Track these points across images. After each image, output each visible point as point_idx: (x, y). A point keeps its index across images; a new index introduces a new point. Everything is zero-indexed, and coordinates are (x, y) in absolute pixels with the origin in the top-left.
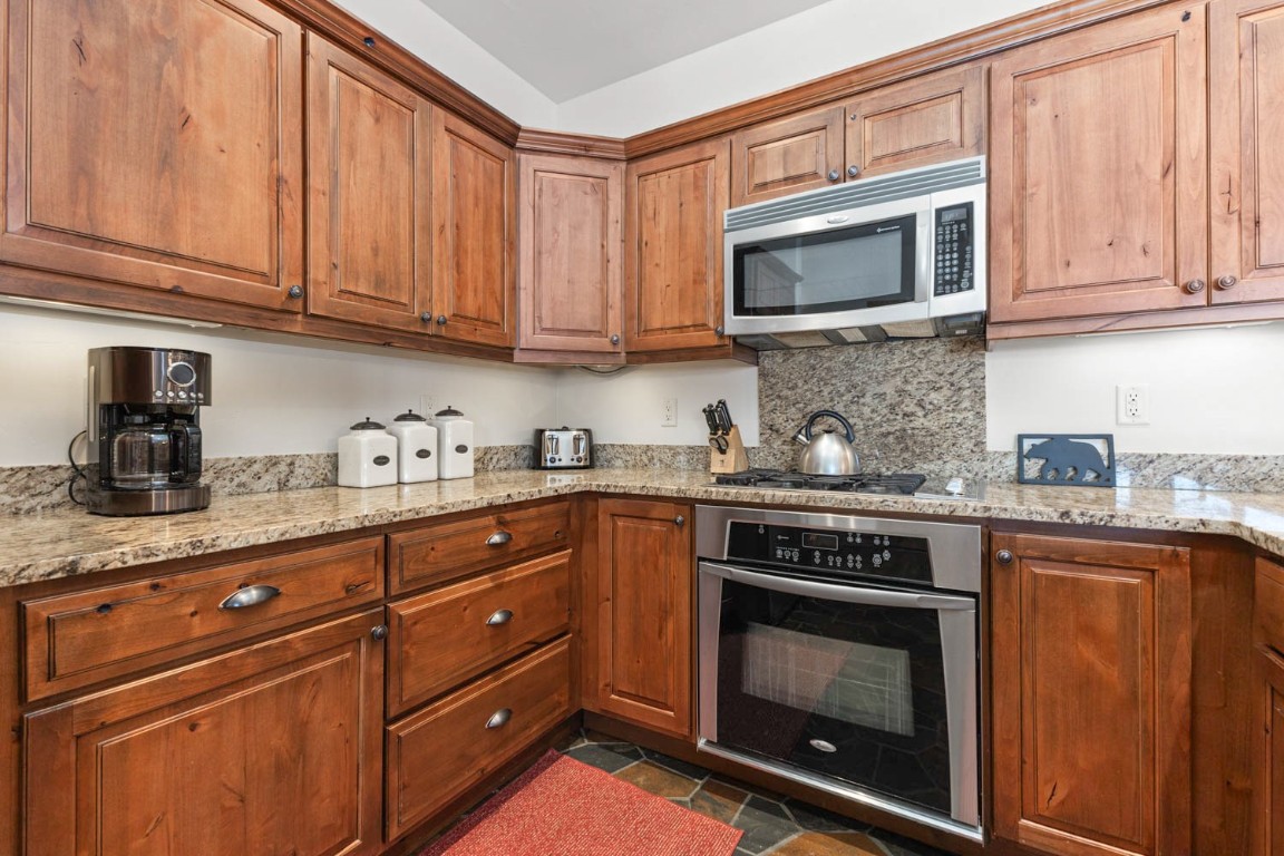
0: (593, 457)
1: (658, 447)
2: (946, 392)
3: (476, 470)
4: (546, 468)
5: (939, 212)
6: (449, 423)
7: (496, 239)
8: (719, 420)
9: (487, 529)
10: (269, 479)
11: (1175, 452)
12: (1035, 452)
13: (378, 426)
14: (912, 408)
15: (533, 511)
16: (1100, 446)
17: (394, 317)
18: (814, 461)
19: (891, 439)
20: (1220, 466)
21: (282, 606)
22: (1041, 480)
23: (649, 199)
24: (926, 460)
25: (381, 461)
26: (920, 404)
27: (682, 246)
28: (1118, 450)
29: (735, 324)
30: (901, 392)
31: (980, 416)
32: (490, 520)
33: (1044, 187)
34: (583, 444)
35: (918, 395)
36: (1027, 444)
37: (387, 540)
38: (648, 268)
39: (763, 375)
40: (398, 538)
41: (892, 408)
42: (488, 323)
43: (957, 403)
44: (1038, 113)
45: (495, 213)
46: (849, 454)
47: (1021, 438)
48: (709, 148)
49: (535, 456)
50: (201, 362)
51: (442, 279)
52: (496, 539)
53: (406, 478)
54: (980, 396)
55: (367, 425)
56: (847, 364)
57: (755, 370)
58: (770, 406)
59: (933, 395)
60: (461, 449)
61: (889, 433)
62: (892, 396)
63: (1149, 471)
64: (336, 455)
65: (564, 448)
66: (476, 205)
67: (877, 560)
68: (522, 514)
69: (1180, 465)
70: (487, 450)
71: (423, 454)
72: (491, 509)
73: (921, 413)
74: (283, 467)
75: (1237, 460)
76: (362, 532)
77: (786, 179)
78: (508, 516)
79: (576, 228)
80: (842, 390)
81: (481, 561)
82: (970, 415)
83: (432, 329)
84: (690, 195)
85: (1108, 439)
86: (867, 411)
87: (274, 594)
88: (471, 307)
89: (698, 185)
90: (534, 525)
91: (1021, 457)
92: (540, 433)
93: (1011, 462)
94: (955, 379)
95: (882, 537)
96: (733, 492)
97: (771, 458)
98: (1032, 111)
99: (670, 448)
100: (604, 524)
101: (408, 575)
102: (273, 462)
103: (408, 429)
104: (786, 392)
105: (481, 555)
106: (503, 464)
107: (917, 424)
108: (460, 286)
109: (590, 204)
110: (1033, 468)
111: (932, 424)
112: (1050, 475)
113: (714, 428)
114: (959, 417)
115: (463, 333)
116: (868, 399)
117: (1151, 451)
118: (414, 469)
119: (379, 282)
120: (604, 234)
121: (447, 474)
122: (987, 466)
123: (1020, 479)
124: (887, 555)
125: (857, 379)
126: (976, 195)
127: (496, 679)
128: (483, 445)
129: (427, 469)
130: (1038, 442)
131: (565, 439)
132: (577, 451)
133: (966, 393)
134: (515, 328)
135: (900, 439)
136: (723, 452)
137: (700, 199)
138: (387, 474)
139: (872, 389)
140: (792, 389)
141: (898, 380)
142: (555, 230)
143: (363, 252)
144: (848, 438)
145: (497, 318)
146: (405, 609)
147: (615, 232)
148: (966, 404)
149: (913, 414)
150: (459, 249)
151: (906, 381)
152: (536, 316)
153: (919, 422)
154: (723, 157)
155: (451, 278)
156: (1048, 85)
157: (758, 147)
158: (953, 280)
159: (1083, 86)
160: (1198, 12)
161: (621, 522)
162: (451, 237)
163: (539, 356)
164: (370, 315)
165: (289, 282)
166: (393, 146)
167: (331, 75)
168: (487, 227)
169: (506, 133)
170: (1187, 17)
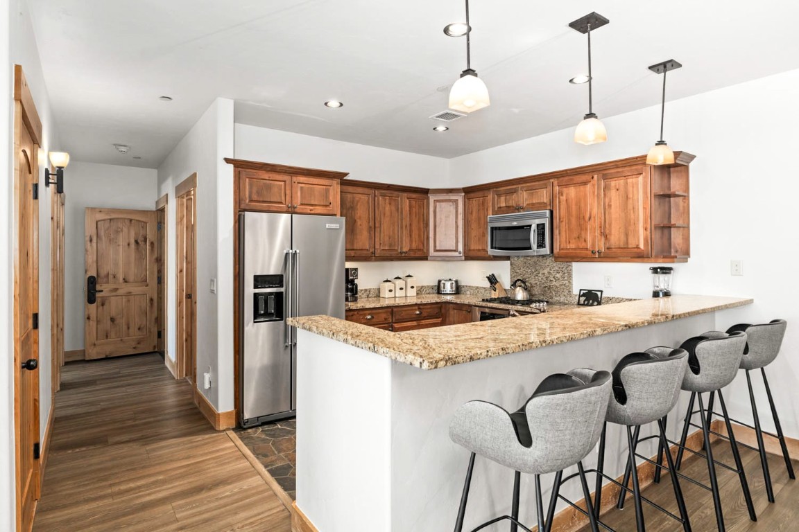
0: (458, 290)
1: (481, 287)
2: (561, 274)
3: (417, 294)
4: (441, 294)
5: (537, 225)
6: (409, 280)
7: (422, 225)
8: (493, 280)
9: (415, 310)
10: (365, 295)
11: (616, 297)
12: (583, 295)
13: (390, 281)
14: (552, 279)
15: (429, 306)
16: (599, 294)
17: (394, 254)
18: (515, 294)
21: (374, 320)
22: (584, 305)
23: (470, 206)
24: (556, 296)
25: (391, 291)
26: (554, 277)
27: (479, 223)
28: (604, 295)
29: (491, 252)
30: (549, 273)
31: (570, 282)
32: (416, 308)
33: (565, 219)
34: (454, 285)
35: (554, 274)
36: (582, 292)
37: (392, 310)
38: (470, 230)
39: (511, 264)
40: (395, 310)
41: (547, 278)
42: (420, 250)
43: (564, 278)
44: (564, 198)
45: (422, 217)
46: (525, 293)
47: (581, 290)
48: (486, 193)
49: (438, 289)
50: (356, 269)
51: (406, 240)
52: (418, 312)
53: (397, 295)
54: (570, 276)
55: (387, 281)
56: (535, 262)
57: (509, 262)
58: (513, 275)
59: (558, 275)
60: (412, 287)
61: (546, 287)
62: (547, 275)
64: (379, 289)
65: (448, 288)
66: (416, 216)
68: (426, 307)
70: (422, 287)
71: (401, 289)
72: (416, 304)
73: (554, 281)
74: (368, 292)
76: (388, 307)
77: (506, 206)
78: (421, 307)
79: (447, 217)
81: (414, 318)
82: (567, 282)
83: (403, 255)
84: (481, 207)
85: (602, 292)
86: (540, 278)
87: (373, 317)
88: (414, 246)
89: (483, 204)
90: (429, 310)
91: (580, 296)
92: (440, 281)
93: (577, 298)
94: (563, 270)
96: (484, 304)
99: (484, 288)
100: (452, 312)
101: (397, 318)
102: (366, 290)
103: (398, 282)
104: (518, 271)
105: (414, 316)
106: (428, 292)
108: (411, 241)
109: (452, 209)
110: (582, 299)
111: (557, 284)
112: (586, 302)
113: (491, 283)
114: (564, 282)
115: (412, 254)
116: (540, 275)
117: (611, 296)
118: (399, 293)
119: (390, 245)
120: (457, 218)
121: (408, 295)
122: (571, 299)
123: (579, 304)
125: (537, 268)
126: (547, 222)
128: (421, 285)
129: (402, 293)
130: (585, 292)
131: (448, 284)
132: (451, 288)
133: (566, 274)
134: (428, 250)
135: (549, 289)
136: (495, 291)
137: (484, 209)
138: (392, 294)
139: (541, 272)
140: (519, 269)
141: (548, 269)
142: (441, 219)
143: (387, 239)
144: (526, 289)
145: (422, 248)
146: (396, 325)
147: (460, 217)
148: (566, 278)
149: (552, 281)
150: (411, 231)
151: (550, 270)
152: (435, 246)
153: (554, 283)
154: (490, 197)
155: (408, 240)
156: (565, 190)
157: (499, 195)
158: (541, 245)
159: (572, 192)
160: (596, 177)
161: (455, 311)
162: (408, 228)
163: (435, 259)
164: (388, 254)
165: (372, 250)
166: (393, 208)
167: (380, 198)
168: (419, 222)
169: (425, 192)
170: (593, 178)
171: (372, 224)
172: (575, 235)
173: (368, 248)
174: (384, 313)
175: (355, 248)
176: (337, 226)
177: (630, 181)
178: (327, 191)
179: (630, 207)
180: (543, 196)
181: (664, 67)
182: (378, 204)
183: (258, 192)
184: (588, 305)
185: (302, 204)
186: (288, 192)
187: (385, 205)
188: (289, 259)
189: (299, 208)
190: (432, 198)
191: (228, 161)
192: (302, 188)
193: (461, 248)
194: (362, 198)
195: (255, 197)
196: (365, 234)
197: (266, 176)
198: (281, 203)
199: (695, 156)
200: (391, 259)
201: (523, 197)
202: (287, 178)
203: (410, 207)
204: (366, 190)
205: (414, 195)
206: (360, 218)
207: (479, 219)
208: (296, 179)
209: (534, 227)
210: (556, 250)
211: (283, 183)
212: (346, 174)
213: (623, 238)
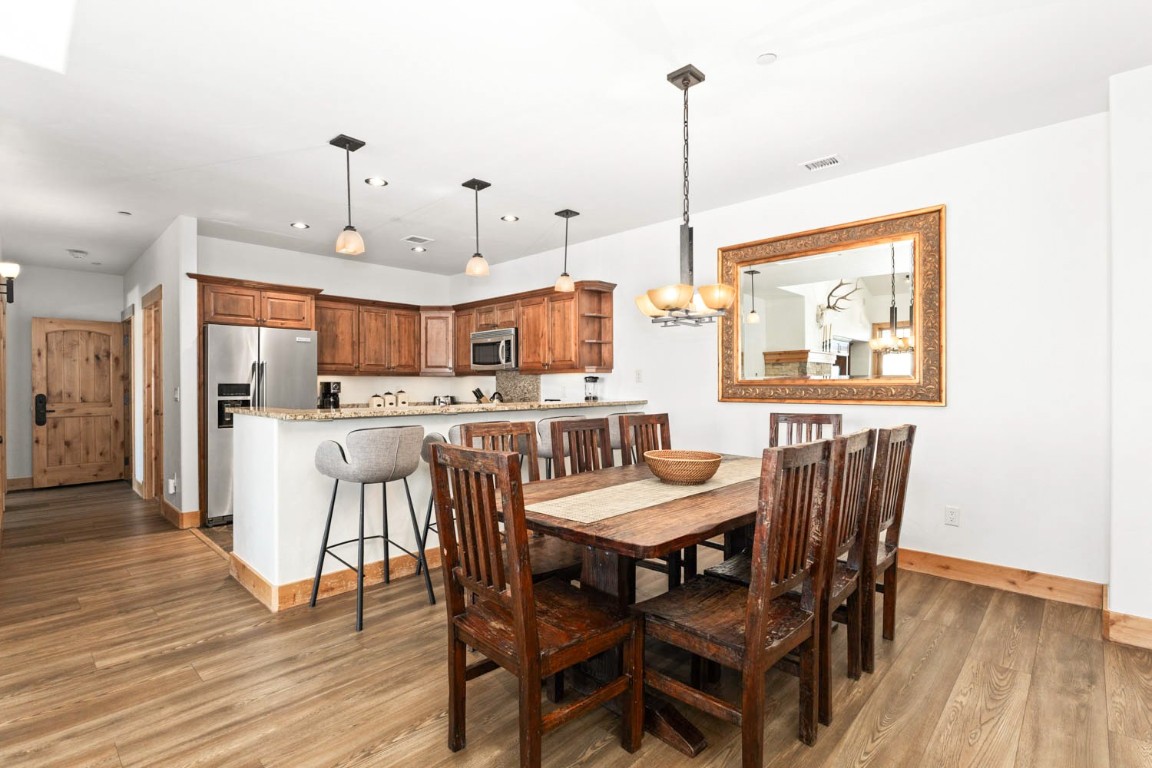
2: (532, 386)
5: (506, 341)
6: (400, 396)
7: (413, 341)
8: (478, 394)
13: (379, 396)
14: (526, 391)
17: (380, 369)
23: (459, 324)
25: (379, 405)
29: (474, 367)
30: (524, 386)
31: (539, 394)
33: (526, 336)
39: (496, 379)
41: (522, 391)
42: (409, 366)
43: (534, 390)
44: (525, 317)
45: (412, 333)
48: (470, 311)
50: (339, 384)
51: (394, 356)
54: (538, 388)
55: (376, 396)
57: (494, 378)
58: (498, 389)
59: (530, 387)
60: (404, 403)
62: (522, 388)
64: (368, 404)
66: (405, 332)
71: (391, 404)
74: (356, 406)
77: (485, 324)
79: (438, 334)
80: (513, 385)
82: (537, 393)
83: (391, 370)
84: (467, 324)
85: (559, 401)
86: (517, 392)
88: (403, 362)
89: (468, 321)
92: (435, 398)
94: (534, 382)
103: (388, 397)
108: (400, 357)
109: (443, 326)
113: (477, 397)
114: (534, 394)
115: (402, 370)
116: (517, 388)
119: (377, 360)
120: (447, 334)
126: (511, 338)
133: (536, 386)
134: (419, 367)
137: (469, 326)
139: (519, 385)
140: (503, 384)
141: (523, 383)
142: (432, 335)
143: (372, 354)
145: (411, 363)
147: (450, 334)
148: (536, 390)
150: (400, 346)
151: (526, 383)
152: (426, 362)
153: (527, 395)
154: (474, 314)
155: (397, 355)
156: (526, 311)
157: (481, 314)
158: (508, 359)
159: (530, 311)
160: (546, 299)
162: (397, 344)
163: (426, 375)
164: (374, 369)
165: (356, 365)
166: (380, 325)
167: (365, 314)
168: (409, 338)
169: (417, 309)
171: (355, 339)
172: (533, 350)
173: (350, 362)
176: (309, 340)
177: (567, 303)
178: (300, 306)
179: (566, 326)
180: (512, 316)
181: (567, 213)
182: (363, 320)
183: (224, 307)
185: (272, 318)
186: (257, 307)
187: (371, 321)
188: (258, 369)
189: (269, 321)
190: (424, 315)
191: (191, 276)
192: (272, 303)
193: (451, 365)
194: (345, 315)
195: (220, 311)
196: (348, 348)
197: (233, 291)
198: (249, 317)
199: (615, 285)
200: (378, 374)
201: (497, 316)
202: (256, 293)
203: (399, 322)
204: (349, 306)
205: (403, 312)
206: (342, 333)
208: (264, 294)
209: (503, 343)
210: (521, 364)
211: (251, 298)
212: (321, 291)
213: (562, 353)
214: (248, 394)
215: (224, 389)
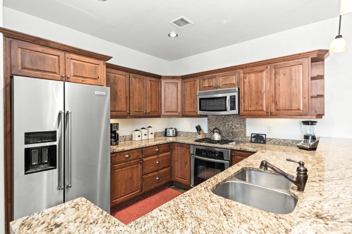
0: (176, 134)
1: (189, 132)
2: (239, 125)
3: (154, 137)
4: (167, 136)
5: (231, 96)
6: (150, 129)
7: (157, 97)
8: (199, 128)
9: (156, 148)
10: (123, 139)
11: (275, 138)
12: (254, 137)
13: (138, 130)
15: (163, 145)
16: (264, 136)
17: (141, 114)
18: (214, 137)
19: (230, 133)
20: (282, 141)
21: (131, 158)
22: (254, 142)
23: (185, 87)
24: (236, 137)
25: (139, 136)
26: (235, 127)
27: (191, 97)
28: (267, 137)
29: (199, 112)
30: (232, 124)
31: (245, 130)
32: (156, 147)
33: (247, 93)
34: (174, 132)
35: (235, 125)
36: (253, 135)
37: (142, 149)
38: (185, 100)
39: (208, 119)
40: (144, 149)
41: (231, 127)
42: (156, 112)
43: (241, 127)
44: (247, 80)
45: (157, 92)
46: (220, 136)
47: (252, 134)
48: (196, 79)
49: (165, 134)
50: (117, 124)
51: (149, 105)
52: (157, 150)
53: (143, 139)
54: (245, 126)
55: (137, 130)
56: (223, 118)
57: (207, 118)
58: (209, 126)
59: (237, 125)
60: (152, 134)
61: (230, 132)
62: (230, 125)
63: (271, 141)
64: (132, 135)
65: (171, 132)
66: (154, 92)
67: (217, 155)
68: (162, 146)
69: (276, 140)
70: (156, 133)
71: (145, 135)
72: (157, 145)
73: (235, 129)
74: (125, 137)
75: (285, 140)
76: (139, 148)
77: (208, 86)
78: (159, 146)
79: (172, 92)
80: (222, 123)
81: (155, 153)
82: (243, 129)
83: (147, 115)
84: (192, 87)
85: (265, 135)
86: (226, 127)
87: (130, 156)
88: (153, 110)
89: (194, 85)
90: (164, 148)
91: (252, 137)
92: (166, 129)
93: (250, 138)
94: (241, 122)
95: (217, 151)
97: (210, 136)
98: (245, 80)
99: (192, 133)
100: (176, 148)
101: (145, 155)
102: (123, 136)
103: (143, 130)
104: (212, 123)
105: (155, 152)
106: (159, 135)
107: (234, 130)
108: (151, 106)
109: (175, 88)
110: (253, 139)
111: (237, 130)
112: (256, 141)
113: (198, 130)
114: (242, 130)
115: (152, 115)
116: (226, 125)
117: (272, 137)
118: (144, 138)
119: (139, 108)
120: (177, 93)
121: (149, 138)
122: (246, 139)
123: (251, 142)
124: (218, 154)
125: (225, 121)
126: (236, 94)
127: (157, 172)
128: (155, 132)
129: (146, 137)
130: (254, 135)
131: (171, 131)
132: (173, 133)
133: (243, 125)
134: (161, 112)
135: (232, 133)
136: (200, 134)
137: (194, 88)
138: (140, 138)
139: (227, 124)
140: (213, 122)
141: (231, 122)
142: (168, 93)
143: (137, 104)
144: (220, 134)
145: (158, 111)
146: (145, 159)
147: (179, 93)
148: (243, 127)
149: (234, 129)
150: (151, 100)
151: (233, 122)
152: (165, 109)
153: (235, 130)
154: (198, 81)
155: (150, 105)
156: (248, 76)
157: (204, 80)
158: (233, 108)
159: (253, 77)
160: (269, 67)
161: (179, 147)
162: (150, 98)
163: (165, 116)
164: (138, 114)
165: (128, 111)
166: (141, 86)
167: (133, 79)
168: (156, 95)
169: (159, 77)
170: (267, 68)
171: (128, 95)
172: (255, 102)
173: (125, 110)
174: (136, 152)
175: (117, 110)
176: (104, 93)
177: (293, 68)
178: (96, 69)
179: (293, 84)
180: (234, 80)
182: (132, 82)
183: (31, 62)
184: (257, 142)
185: (74, 76)
186: (62, 65)
187: (136, 82)
188: (64, 117)
189: (72, 78)
190: (163, 81)
192: (74, 63)
193: (180, 110)
194: (121, 77)
195: (28, 65)
196: (123, 100)
197: (40, 49)
198: (55, 73)
200: (140, 117)
201: (220, 80)
202: (61, 54)
203: (151, 85)
204: (124, 73)
205: (153, 79)
206: (120, 91)
207: (191, 94)
208: (68, 55)
209: (228, 98)
210: (242, 111)
211: (57, 57)
212: (110, 58)
213: (288, 103)
214: (55, 141)
215: (29, 137)
